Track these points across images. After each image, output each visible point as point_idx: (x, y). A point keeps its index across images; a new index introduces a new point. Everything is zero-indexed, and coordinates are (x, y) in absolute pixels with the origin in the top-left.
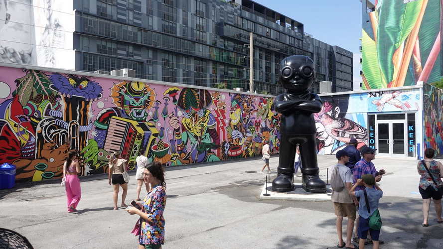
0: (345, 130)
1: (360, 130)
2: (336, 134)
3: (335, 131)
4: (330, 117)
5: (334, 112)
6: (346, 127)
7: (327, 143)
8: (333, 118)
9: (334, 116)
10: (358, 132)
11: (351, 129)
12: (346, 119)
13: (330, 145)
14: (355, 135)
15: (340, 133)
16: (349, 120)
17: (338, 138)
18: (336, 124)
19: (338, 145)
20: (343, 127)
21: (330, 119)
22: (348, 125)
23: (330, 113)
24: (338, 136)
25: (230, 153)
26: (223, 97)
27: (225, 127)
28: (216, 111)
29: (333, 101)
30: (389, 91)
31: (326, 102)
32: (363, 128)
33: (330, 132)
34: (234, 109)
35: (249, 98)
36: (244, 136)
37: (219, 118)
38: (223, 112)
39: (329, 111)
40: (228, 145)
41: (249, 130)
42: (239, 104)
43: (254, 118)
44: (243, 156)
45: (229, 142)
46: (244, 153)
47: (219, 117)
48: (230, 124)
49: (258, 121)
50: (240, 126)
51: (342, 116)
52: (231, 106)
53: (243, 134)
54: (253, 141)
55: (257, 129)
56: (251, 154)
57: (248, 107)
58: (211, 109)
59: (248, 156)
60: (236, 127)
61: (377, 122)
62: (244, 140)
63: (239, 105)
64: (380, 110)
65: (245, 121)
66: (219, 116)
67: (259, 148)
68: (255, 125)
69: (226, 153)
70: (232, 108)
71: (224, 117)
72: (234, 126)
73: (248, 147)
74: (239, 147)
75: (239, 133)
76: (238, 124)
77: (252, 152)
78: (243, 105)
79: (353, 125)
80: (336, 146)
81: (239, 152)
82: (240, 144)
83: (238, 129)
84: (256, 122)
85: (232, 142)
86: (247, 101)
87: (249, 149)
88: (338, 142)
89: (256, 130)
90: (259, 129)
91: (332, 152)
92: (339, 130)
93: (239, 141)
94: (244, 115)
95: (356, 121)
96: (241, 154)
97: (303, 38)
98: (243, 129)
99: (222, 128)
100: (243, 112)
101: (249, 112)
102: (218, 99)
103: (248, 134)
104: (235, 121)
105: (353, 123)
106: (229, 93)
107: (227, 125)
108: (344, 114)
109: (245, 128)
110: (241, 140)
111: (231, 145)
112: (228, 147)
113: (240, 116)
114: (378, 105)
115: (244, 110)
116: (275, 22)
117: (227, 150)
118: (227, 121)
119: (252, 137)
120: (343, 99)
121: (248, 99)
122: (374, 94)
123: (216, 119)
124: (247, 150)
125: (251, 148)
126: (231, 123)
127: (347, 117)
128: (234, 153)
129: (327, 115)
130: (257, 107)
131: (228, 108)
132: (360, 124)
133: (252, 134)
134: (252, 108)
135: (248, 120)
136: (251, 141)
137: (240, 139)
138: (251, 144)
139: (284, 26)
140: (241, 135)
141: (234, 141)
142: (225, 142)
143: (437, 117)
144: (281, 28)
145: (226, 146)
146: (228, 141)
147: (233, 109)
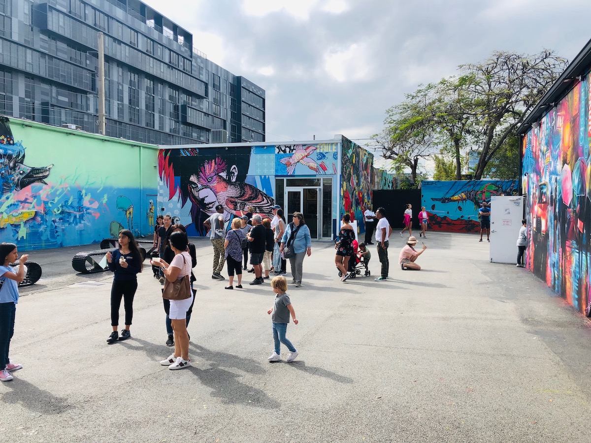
0: (245, 200)
1: (265, 201)
2: (232, 206)
3: (232, 202)
4: (224, 180)
5: (230, 174)
8: (228, 182)
9: (229, 178)
11: (253, 200)
12: (246, 185)
14: (259, 207)
15: (238, 205)
16: (250, 186)
17: (235, 212)
18: (232, 192)
20: (243, 195)
22: (249, 193)
23: (224, 175)
24: (235, 209)
29: (228, 157)
31: (218, 157)
32: (269, 198)
33: (224, 203)
39: (223, 171)
51: (241, 179)
61: (287, 189)
64: (291, 173)
79: (256, 193)
92: (236, 200)
97: (191, 57)
105: (257, 190)
108: (244, 177)
114: (288, 164)
116: (145, 23)
120: (242, 154)
122: (283, 149)
132: (265, 192)
139: (161, 31)
143: (358, 184)
144: (155, 35)
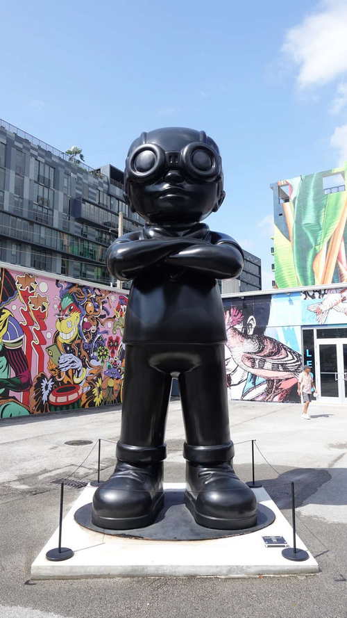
0: (265, 356)
1: (290, 357)
2: (249, 364)
3: (249, 358)
4: (240, 333)
5: (246, 326)
6: (266, 352)
7: (235, 380)
8: (245, 335)
9: (246, 331)
10: (286, 359)
11: (275, 355)
12: (266, 338)
13: (239, 383)
14: (282, 365)
15: (257, 362)
16: (271, 340)
17: (253, 371)
18: (250, 346)
19: (254, 383)
20: (262, 350)
21: (239, 338)
22: (269, 347)
23: (239, 327)
24: (253, 367)
25: (52, 399)
26: (43, 287)
27: (44, 347)
28: (26, 314)
29: (245, 307)
30: (336, 289)
31: (233, 307)
32: (294, 353)
33: (240, 361)
34: (67, 313)
35: (98, 293)
36: (85, 366)
37: (32, 328)
38: (41, 317)
39: (239, 323)
40: (50, 384)
41: (96, 354)
42: (76, 304)
43: (106, 332)
44: (82, 404)
45: (52, 377)
46: (84, 399)
47: (33, 325)
48: (55, 341)
49: (114, 339)
50: (78, 345)
51: (259, 331)
52: (60, 306)
53: (83, 361)
54: (103, 376)
55: (113, 352)
56: (97, 400)
57: (95, 311)
58: (14, 308)
59: (92, 404)
60: (68, 348)
61: (318, 342)
62: (85, 373)
63: (77, 306)
64: (322, 322)
65: (87, 337)
66: (31, 323)
67: (115, 388)
68: (109, 346)
69: (45, 398)
70: (62, 310)
71: (44, 327)
72: (65, 345)
73: (93, 387)
74: (73, 388)
75: (75, 358)
76: (73, 341)
77: (101, 396)
78: (85, 306)
79: (278, 347)
80: (250, 385)
81: (73, 397)
82: (77, 381)
83: (72, 352)
84: (111, 339)
85: (60, 377)
86: (93, 300)
87: (95, 391)
88: (254, 377)
89: (109, 354)
90: (117, 353)
91: (243, 395)
92: (254, 356)
93: (73, 374)
94: (85, 326)
95: (282, 340)
96: (79, 400)
98: (84, 353)
99: (38, 348)
100: (86, 320)
101: (97, 320)
102: (32, 289)
103: (93, 362)
104: (67, 336)
105: (279, 344)
106: (57, 281)
107: (50, 342)
108: (263, 329)
109: (88, 351)
110: (79, 372)
111: (57, 383)
112: (50, 387)
113: (79, 326)
114: (318, 312)
115: (87, 316)
117: (45, 393)
118: (49, 336)
119: (100, 367)
120: (260, 303)
121: (97, 295)
122: (311, 294)
123: (25, 330)
124: (90, 394)
125: (100, 389)
126: (59, 338)
127: (268, 333)
128: (62, 399)
129: (236, 329)
130: (113, 312)
131: (52, 310)
132: (289, 346)
133: (103, 361)
134: (103, 313)
135: (94, 335)
136: (99, 376)
137: (76, 372)
138: (100, 380)
140: (79, 364)
141: (64, 375)
142: (43, 376)
145: (44, 385)
146: (49, 375)
147: (62, 313)
